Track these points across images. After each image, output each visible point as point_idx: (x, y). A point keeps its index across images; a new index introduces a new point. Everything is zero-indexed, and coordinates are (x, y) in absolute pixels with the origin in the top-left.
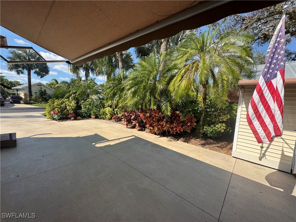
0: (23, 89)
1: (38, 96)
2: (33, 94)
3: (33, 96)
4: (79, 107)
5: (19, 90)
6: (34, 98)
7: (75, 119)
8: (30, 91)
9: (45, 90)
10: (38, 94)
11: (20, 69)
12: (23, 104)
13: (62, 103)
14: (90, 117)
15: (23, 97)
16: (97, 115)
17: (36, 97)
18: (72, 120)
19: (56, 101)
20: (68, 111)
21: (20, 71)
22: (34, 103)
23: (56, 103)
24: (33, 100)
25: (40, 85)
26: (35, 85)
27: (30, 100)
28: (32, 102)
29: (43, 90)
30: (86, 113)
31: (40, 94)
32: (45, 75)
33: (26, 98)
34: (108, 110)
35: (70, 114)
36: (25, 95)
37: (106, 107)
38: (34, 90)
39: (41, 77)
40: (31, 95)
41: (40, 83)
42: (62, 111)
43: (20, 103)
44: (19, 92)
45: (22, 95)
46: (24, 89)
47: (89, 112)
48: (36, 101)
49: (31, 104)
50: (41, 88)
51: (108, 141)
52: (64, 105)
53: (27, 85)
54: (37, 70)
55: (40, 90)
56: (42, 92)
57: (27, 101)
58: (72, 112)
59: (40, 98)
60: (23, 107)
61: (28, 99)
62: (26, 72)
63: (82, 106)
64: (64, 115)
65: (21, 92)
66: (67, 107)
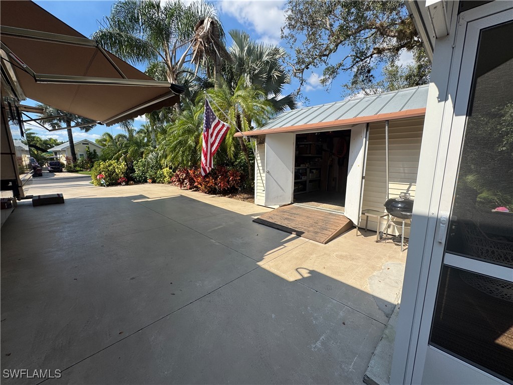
0: (63, 151)
1: (85, 160)
2: (78, 157)
3: (78, 159)
4: (131, 170)
5: (58, 153)
6: (80, 163)
7: (127, 184)
8: (73, 154)
9: (94, 151)
10: (85, 156)
11: (55, 121)
12: (66, 173)
13: (109, 166)
14: (147, 182)
15: (65, 163)
16: (154, 178)
17: (82, 162)
18: (123, 185)
19: (101, 163)
20: (117, 175)
21: (56, 124)
22: (81, 171)
23: (102, 166)
24: (79, 166)
25: (86, 143)
26: (79, 143)
27: (75, 166)
28: (78, 169)
29: (92, 150)
30: (141, 177)
31: (88, 157)
32: (92, 127)
33: (70, 164)
34: (166, 171)
35: (121, 178)
36: (67, 158)
37: (164, 168)
38: (78, 151)
39: (87, 131)
40: (75, 159)
41: (86, 140)
42: (110, 175)
43: (61, 171)
44: (58, 156)
45: (63, 160)
46: (65, 151)
47: (144, 175)
48: (83, 167)
49: (77, 172)
50: (88, 148)
51: (149, 198)
52: (111, 167)
53: (68, 144)
54: (80, 120)
55: (87, 151)
56: (90, 154)
57: (71, 167)
58: (122, 175)
59: (88, 163)
60: (67, 176)
61: (72, 165)
62: (64, 125)
63: (135, 167)
64: (113, 180)
65: (62, 155)
66: (116, 170)
